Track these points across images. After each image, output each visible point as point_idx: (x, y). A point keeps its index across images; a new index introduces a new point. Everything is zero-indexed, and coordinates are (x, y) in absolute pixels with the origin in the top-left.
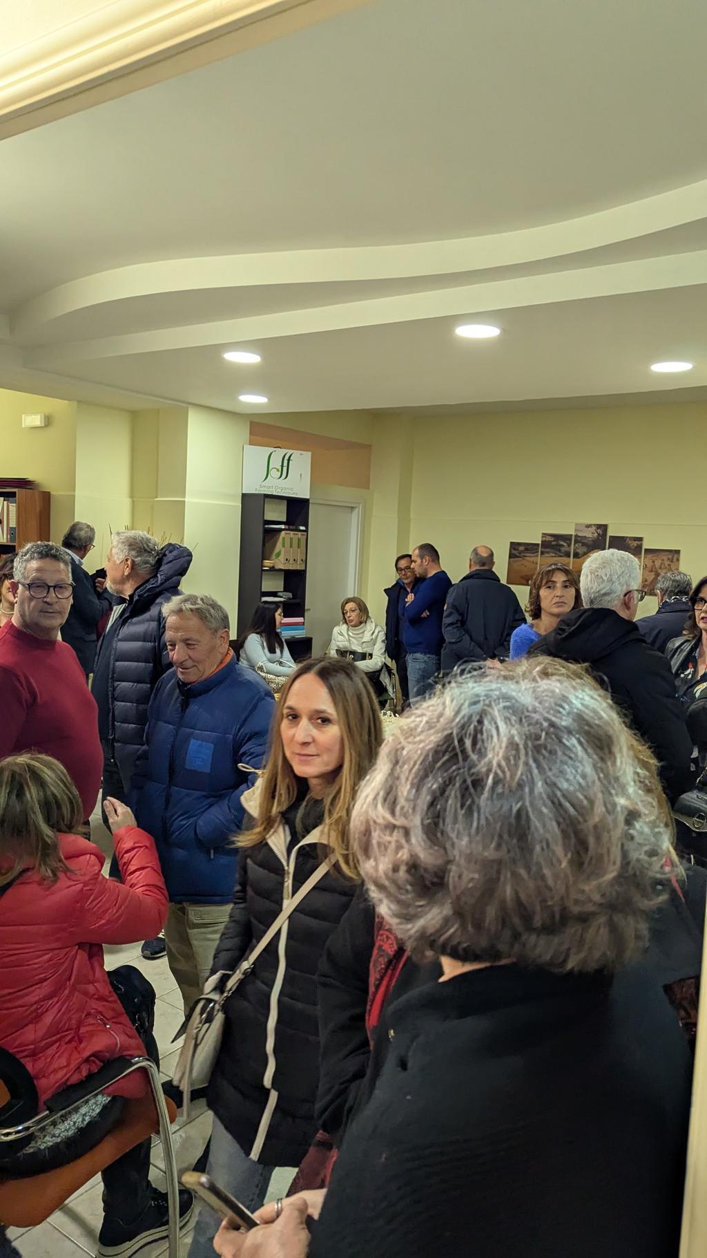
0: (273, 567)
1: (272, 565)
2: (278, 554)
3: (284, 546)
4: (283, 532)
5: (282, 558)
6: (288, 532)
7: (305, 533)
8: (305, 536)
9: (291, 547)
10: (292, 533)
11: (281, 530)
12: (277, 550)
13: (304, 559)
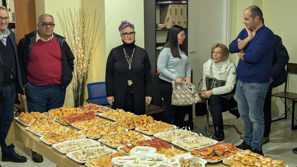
0: (165, 28)
1: (163, 27)
2: (168, 20)
3: (171, 14)
4: (170, 6)
5: (170, 22)
6: (173, 5)
7: (186, 5)
8: (186, 7)
9: (176, 14)
10: (176, 5)
11: (169, 4)
12: (167, 17)
13: (186, 21)
